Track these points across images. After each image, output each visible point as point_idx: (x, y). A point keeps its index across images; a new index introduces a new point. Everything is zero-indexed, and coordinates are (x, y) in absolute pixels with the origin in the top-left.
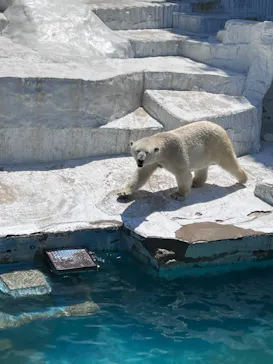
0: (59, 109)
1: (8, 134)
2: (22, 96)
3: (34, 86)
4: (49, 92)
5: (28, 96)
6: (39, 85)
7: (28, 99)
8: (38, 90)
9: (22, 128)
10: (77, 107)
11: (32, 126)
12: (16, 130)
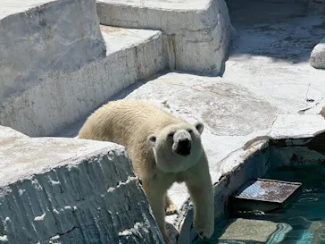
0: (68, 43)
1: (30, 98)
2: (32, 38)
3: (38, 19)
4: (54, 23)
5: (36, 35)
6: (42, 16)
7: (37, 40)
8: (43, 24)
9: (43, 83)
10: (83, 35)
11: (51, 76)
12: (37, 88)
